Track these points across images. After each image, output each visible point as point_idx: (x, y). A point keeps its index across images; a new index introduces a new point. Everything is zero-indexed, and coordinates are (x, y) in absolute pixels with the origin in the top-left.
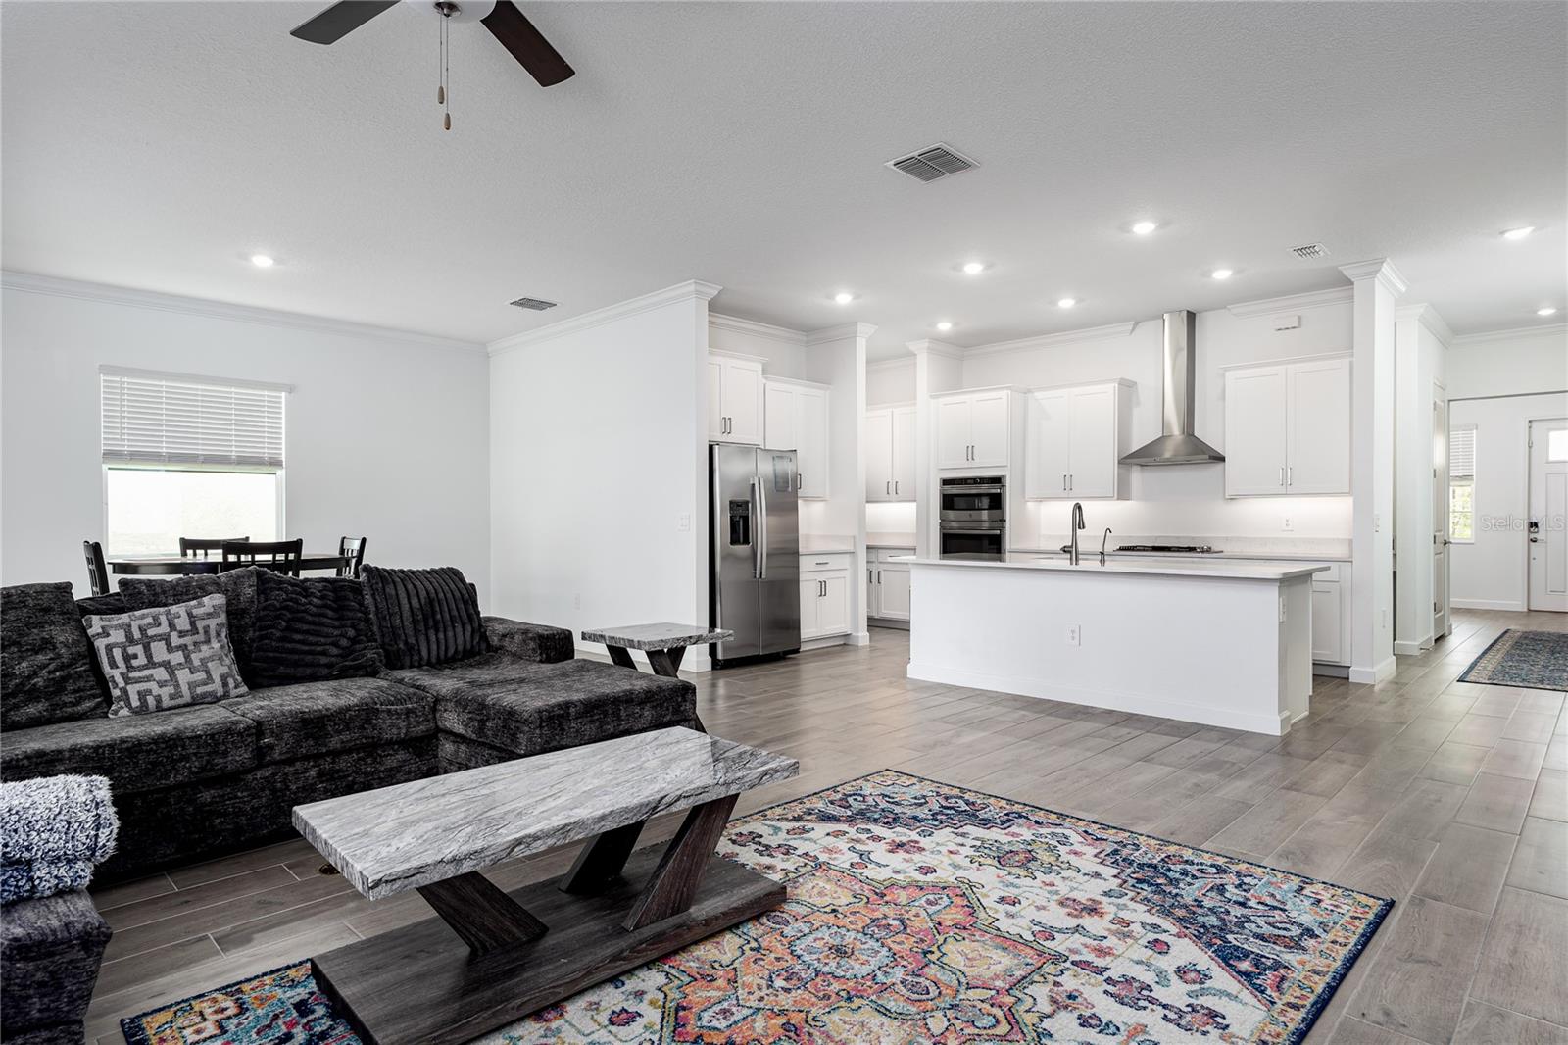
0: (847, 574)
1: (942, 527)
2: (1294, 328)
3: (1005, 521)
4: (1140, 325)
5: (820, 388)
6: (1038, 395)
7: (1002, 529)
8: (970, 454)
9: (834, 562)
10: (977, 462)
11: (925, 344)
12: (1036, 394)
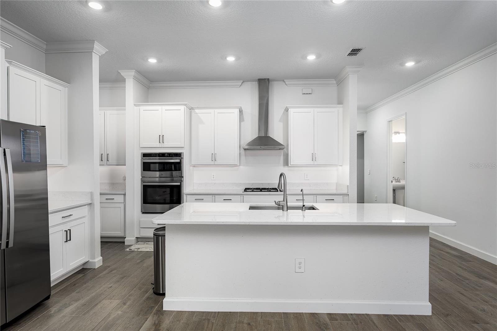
0: (86, 220)
1: (143, 181)
2: (310, 94)
3: (183, 177)
4: (244, 83)
5: (61, 85)
6: (197, 111)
7: (181, 181)
8: (161, 139)
9: (76, 213)
10: (166, 144)
11: (133, 73)
12: (195, 110)
